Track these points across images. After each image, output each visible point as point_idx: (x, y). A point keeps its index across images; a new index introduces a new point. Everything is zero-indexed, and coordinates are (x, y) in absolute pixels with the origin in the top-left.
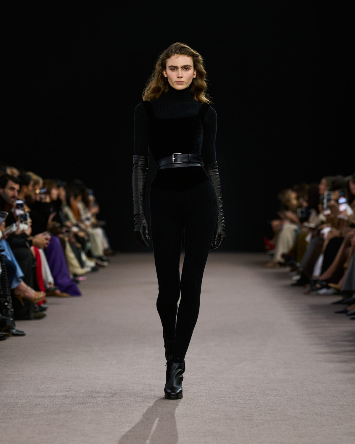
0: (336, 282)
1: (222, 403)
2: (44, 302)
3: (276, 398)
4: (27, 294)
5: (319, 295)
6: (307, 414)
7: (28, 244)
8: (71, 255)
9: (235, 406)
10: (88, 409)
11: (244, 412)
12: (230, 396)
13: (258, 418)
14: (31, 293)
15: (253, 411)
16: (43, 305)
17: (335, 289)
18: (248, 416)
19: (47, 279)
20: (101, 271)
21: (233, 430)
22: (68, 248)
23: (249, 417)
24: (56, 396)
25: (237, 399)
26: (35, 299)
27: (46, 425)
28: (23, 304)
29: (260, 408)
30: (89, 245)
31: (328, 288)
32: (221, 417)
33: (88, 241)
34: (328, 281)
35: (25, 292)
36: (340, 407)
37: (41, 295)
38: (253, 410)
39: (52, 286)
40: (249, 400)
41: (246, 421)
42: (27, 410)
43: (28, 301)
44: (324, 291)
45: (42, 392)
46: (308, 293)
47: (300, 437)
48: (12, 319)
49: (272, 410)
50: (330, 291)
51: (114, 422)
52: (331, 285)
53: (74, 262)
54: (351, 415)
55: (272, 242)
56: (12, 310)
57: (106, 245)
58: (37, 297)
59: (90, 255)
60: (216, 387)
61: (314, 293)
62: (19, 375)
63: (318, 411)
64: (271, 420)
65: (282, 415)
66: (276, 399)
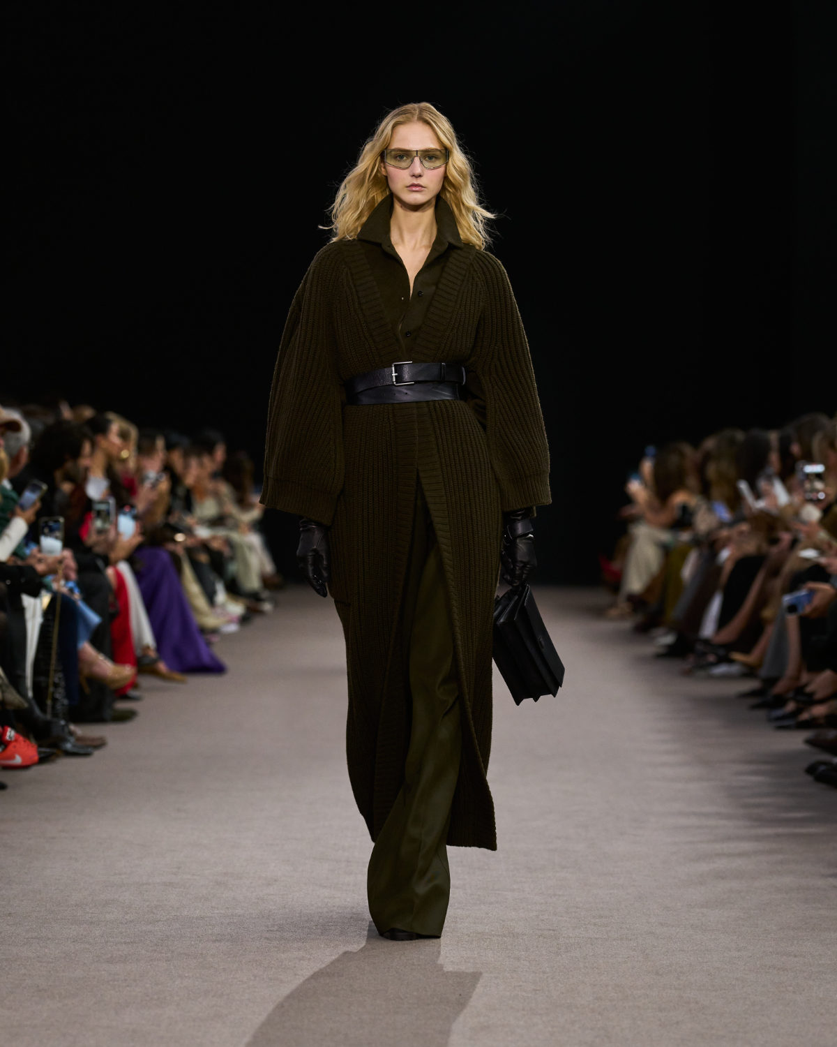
0: (747, 650)
1: (497, 903)
2: (134, 685)
3: (612, 891)
4: (97, 669)
5: (712, 678)
6: (673, 926)
7: (100, 563)
8: (193, 588)
9: (523, 908)
10: (216, 911)
11: (543, 920)
12: (515, 887)
13: (571, 935)
14: (106, 667)
15: (560, 918)
16: (132, 693)
17: (745, 664)
18: (550, 930)
19: (140, 638)
20: (258, 622)
21: (518, 959)
22: (188, 572)
23: (552, 932)
24: (149, 884)
25: (529, 893)
26: (114, 681)
27: (125, 943)
28: (87, 690)
29: (575, 912)
30: (233, 568)
31: (731, 661)
32: (493, 931)
33: (232, 558)
34: (730, 647)
35: (91, 664)
36: (744, 913)
37: (127, 671)
38: (562, 916)
39: (153, 654)
40: (555, 895)
41: (545, 940)
42: (88, 913)
43: (99, 685)
44: (722, 669)
45: (120, 874)
46: (688, 673)
47: (657, 973)
48: (63, 723)
49: (601, 917)
50: (734, 669)
51: (268, 939)
52: (737, 656)
53: (200, 601)
54: (766, 930)
55: (615, 566)
56: (66, 702)
57: (269, 567)
58: (117, 676)
59: (234, 589)
60: (486, 868)
61: (701, 673)
62: (73, 838)
63: (698, 920)
64: (597, 939)
65: (621, 928)
66: (611, 894)
